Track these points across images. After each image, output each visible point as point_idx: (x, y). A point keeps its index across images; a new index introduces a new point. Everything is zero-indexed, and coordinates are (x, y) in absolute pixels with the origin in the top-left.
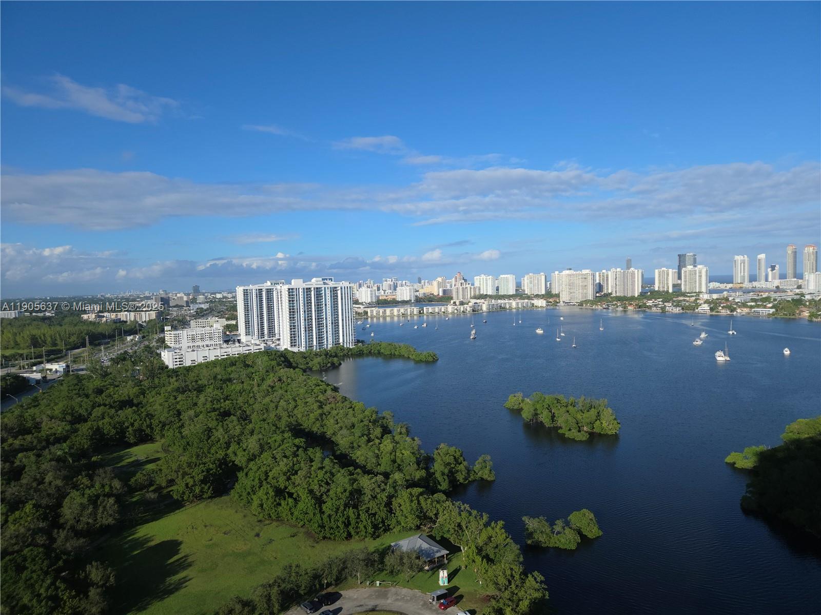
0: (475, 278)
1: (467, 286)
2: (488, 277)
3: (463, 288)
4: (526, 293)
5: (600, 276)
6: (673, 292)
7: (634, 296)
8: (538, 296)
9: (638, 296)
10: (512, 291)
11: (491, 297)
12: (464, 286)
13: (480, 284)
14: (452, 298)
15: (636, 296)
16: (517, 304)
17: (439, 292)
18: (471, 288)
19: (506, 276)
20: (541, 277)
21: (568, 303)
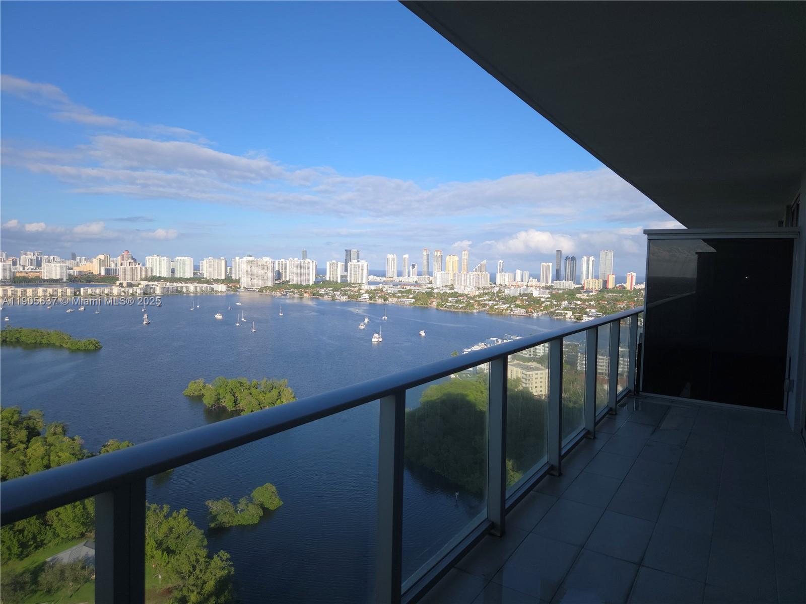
0: (147, 258)
1: (137, 266)
2: (162, 258)
3: (131, 269)
4: (205, 277)
5: (279, 264)
6: (341, 282)
7: (309, 285)
8: (217, 281)
9: (313, 284)
10: (189, 274)
11: (165, 279)
12: (134, 266)
13: (152, 265)
14: (117, 279)
15: (311, 284)
16: (196, 288)
17: (100, 271)
18: (141, 269)
19: (183, 258)
20: (221, 262)
21: (248, 288)
